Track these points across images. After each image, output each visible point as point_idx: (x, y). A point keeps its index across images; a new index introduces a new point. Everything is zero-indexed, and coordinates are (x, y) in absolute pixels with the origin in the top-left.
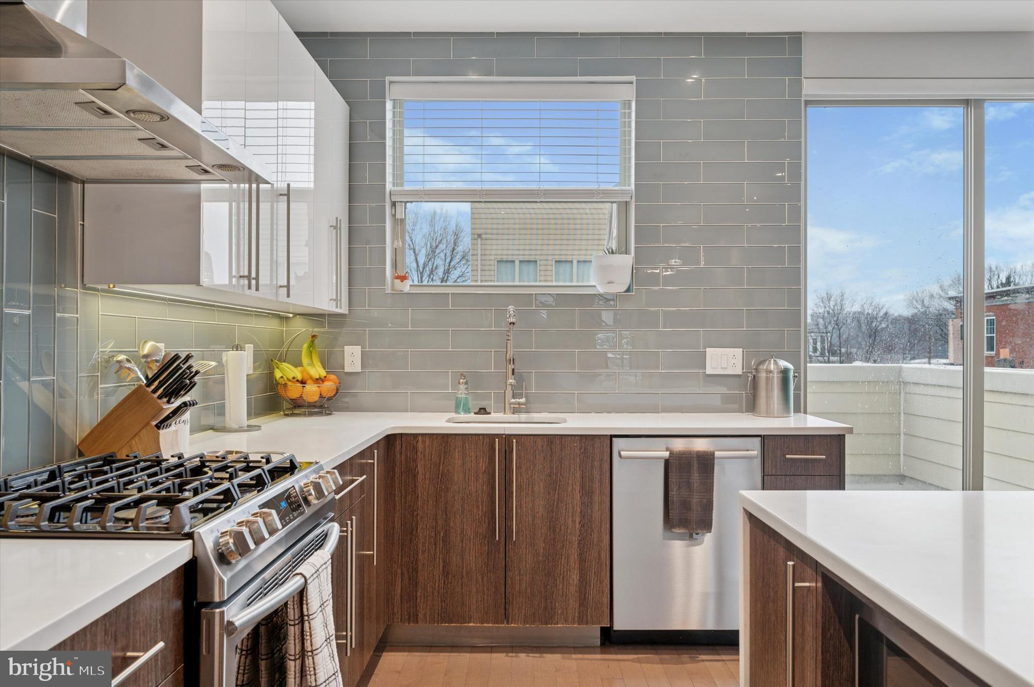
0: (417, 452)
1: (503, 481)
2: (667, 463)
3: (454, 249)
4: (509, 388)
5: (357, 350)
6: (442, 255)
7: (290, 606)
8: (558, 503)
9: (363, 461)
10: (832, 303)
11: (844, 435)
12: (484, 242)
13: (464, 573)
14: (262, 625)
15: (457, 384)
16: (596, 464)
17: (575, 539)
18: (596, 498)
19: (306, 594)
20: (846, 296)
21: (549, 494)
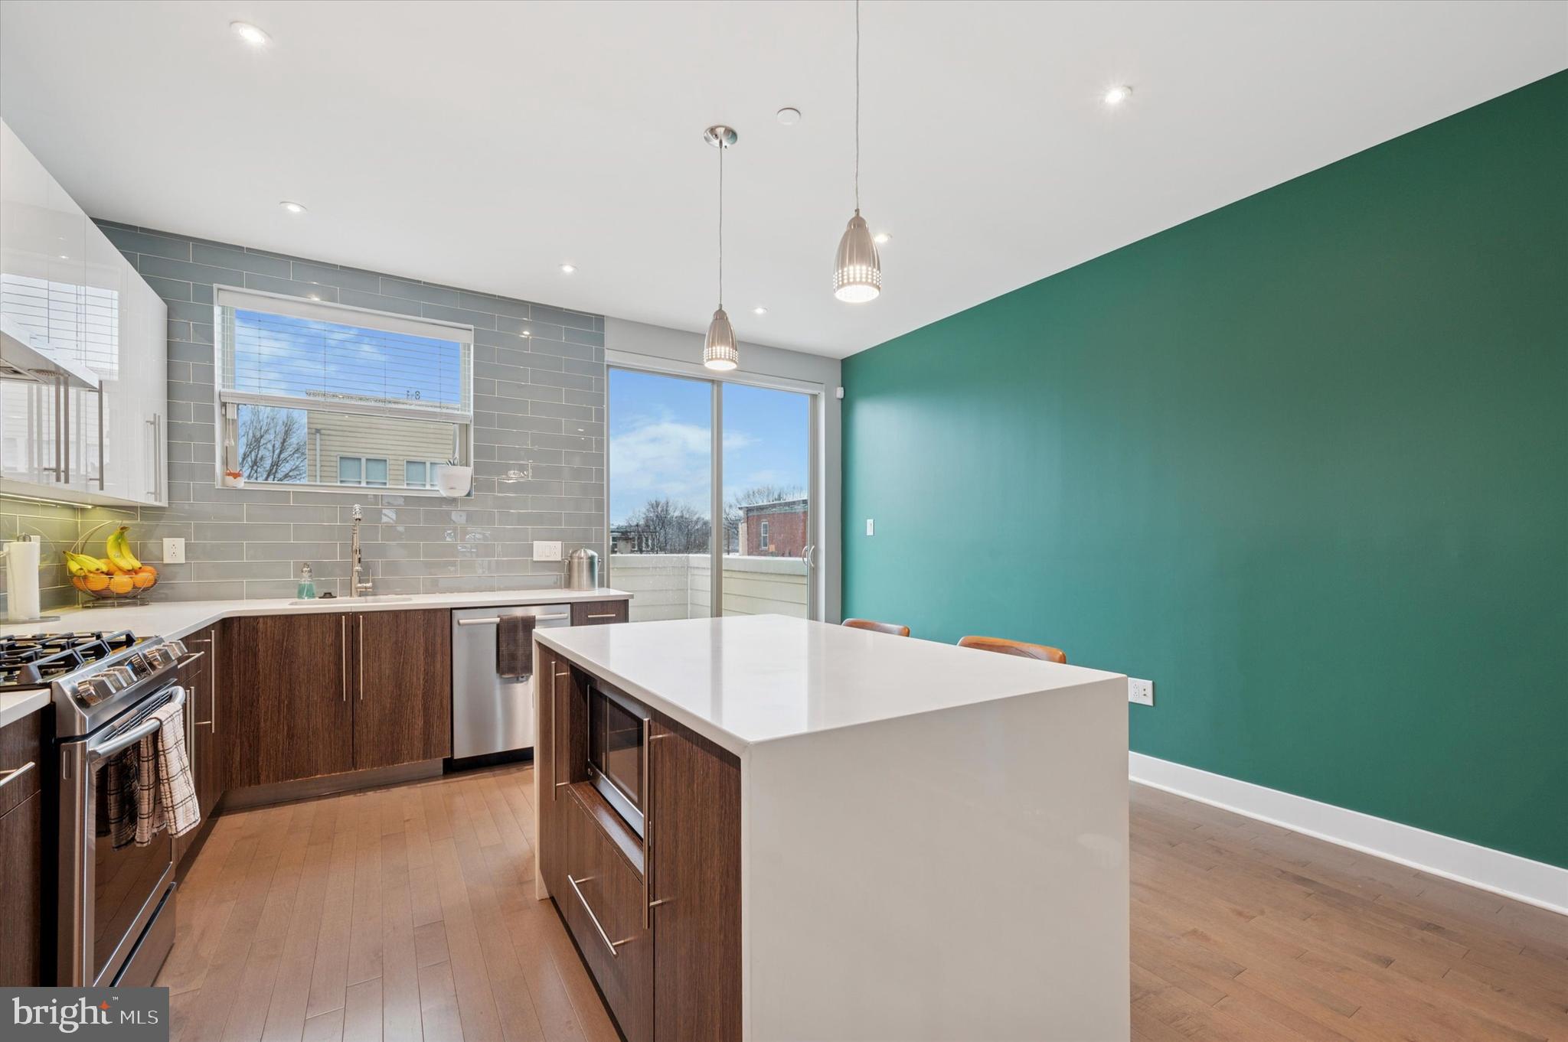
0: (257, 633)
1: (350, 652)
2: (498, 626)
3: (284, 441)
4: (355, 575)
5: (180, 542)
6: (270, 446)
7: (143, 745)
8: (403, 665)
9: (198, 641)
10: (660, 509)
11: (628, 600)
12: (323, 437)
13: (311, 733)
14: (111, 765)
15: (299, 572)
16: (439, 631)
17: (420, 693)
18: (439, 658)
19: (162, 733)
20: (669, 504)
21: (395, 658)
